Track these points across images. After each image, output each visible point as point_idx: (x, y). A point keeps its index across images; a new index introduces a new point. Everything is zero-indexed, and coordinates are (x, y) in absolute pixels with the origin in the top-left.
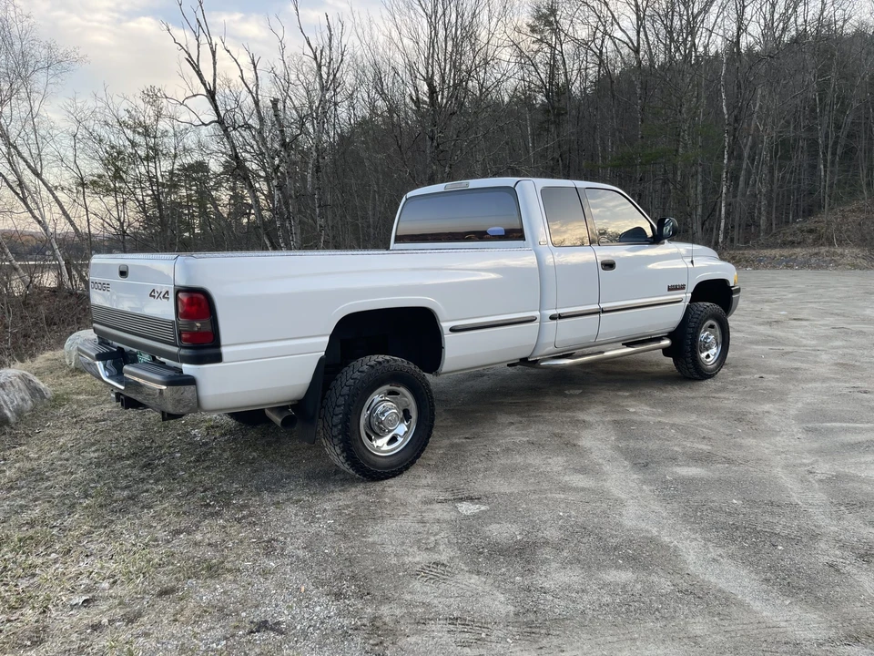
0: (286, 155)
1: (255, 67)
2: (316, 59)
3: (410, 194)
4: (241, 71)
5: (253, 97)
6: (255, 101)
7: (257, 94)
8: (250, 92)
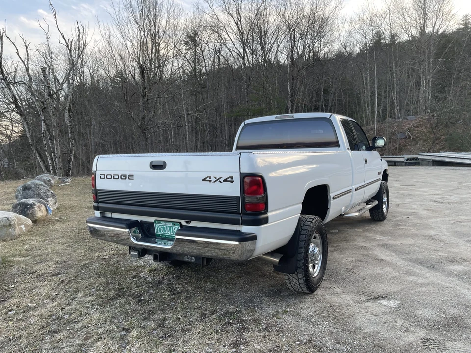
0: (51, 101)
1: (27, 48)
2: (68, 46)
3: (247, 122)
4: (17, 50)
5: (25, 66)
6: (26, 68)
7: (28, 64)
8: (23, 63)
